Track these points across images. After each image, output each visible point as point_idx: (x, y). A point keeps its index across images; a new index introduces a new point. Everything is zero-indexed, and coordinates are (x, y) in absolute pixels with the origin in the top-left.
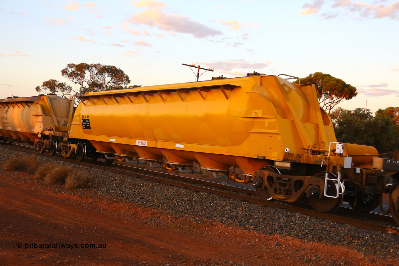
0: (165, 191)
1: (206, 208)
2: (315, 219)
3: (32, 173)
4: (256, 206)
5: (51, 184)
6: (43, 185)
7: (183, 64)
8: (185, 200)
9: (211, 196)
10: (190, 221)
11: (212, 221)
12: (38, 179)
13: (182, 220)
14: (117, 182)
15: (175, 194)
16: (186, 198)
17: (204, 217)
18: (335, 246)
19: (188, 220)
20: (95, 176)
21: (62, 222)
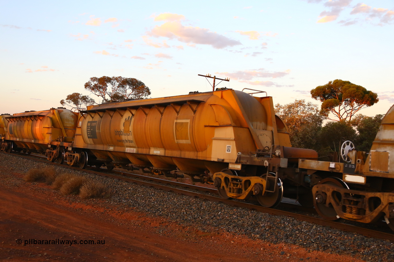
0: (175, 200)
1: (214, 217)
2: (321, 228)
3: (50, 184)
4: (263, 215)
5: (66, 194)
6: (59, 195)
7: (199, 75)
8: (194, 209)
9: (219, 205)
10: (197, 230)
11: (218, 230)
12: (55, 189)
13: (189, 229)
14: (129, 191)
15: (184, 203)
16: (194, 207)
17: (211, 226)
18: (340, 255)
19: (195, 228)
20: (109, 186)
21: (72, 232)
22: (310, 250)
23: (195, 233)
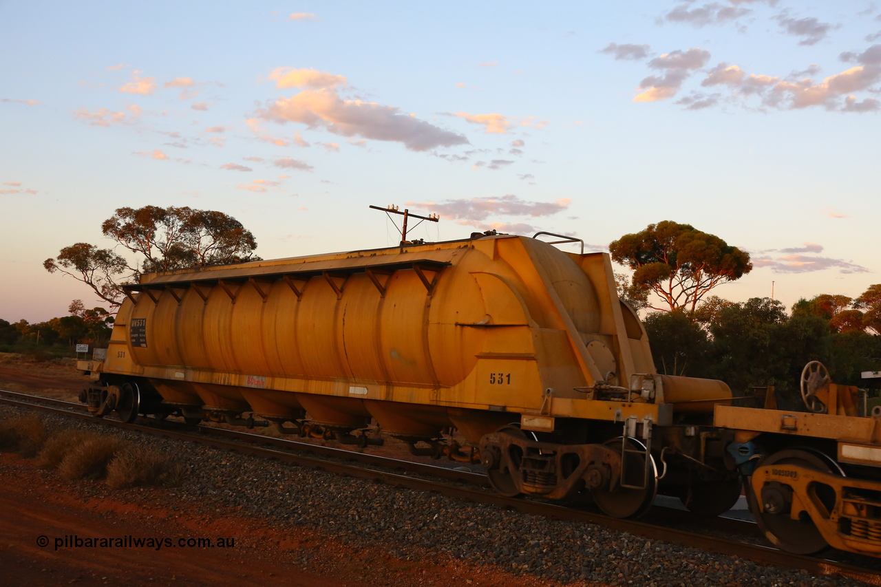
0: (331, 489)
1: (424, 526)
2: (663, 546)
3: (32, 454)
4: (533, 519)
5: (74, 479)
6: (55, 480)
7: (371, 207)
8: (376, 509)
9: (433, 498)
10: (387, 556)
11: (436, 555)
12: (44, 467)
13: (369, 552)
14: (224, 470)
15: (353, 495)
16: (377, 503)
17: (418, 546)
19: (383, 553)
20: (174, 458)
21: (96, 566)
23: (384, 563)
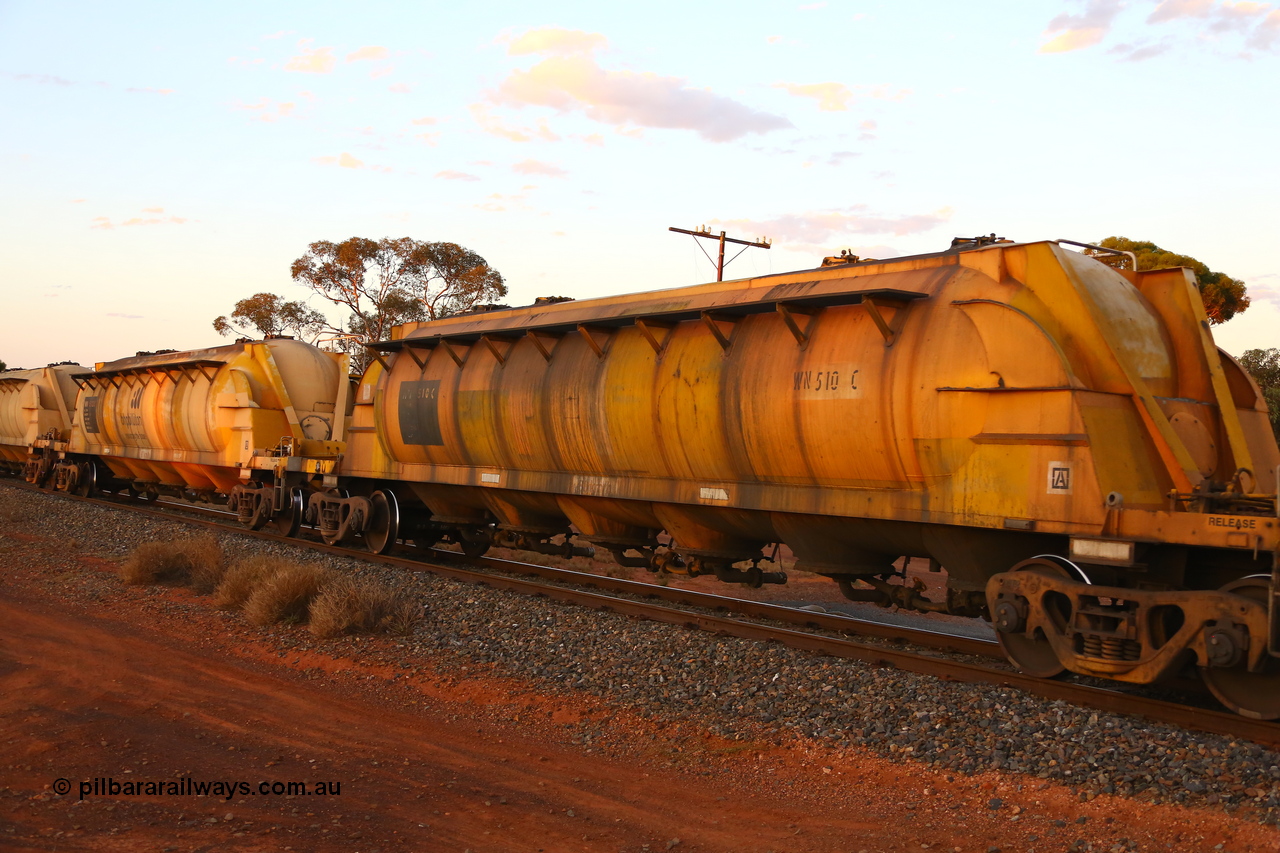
0: (623, 638)
1: (758, 690)
2: (1116, 721)
3: (207, 590)
4: (919, 681)
5: (265, 624)
6: (241, 626)
7: (672, 229)
8: (689, 666)
9: (771, 651)
10: (707, 734)
11: (777, 732)
12: (225, 607)
13: (680, 728)
14: (471, 611)
15: (656, 646)
16: (690, 658)
17: (751, 719)
18: (1188, 807)
19: (700, 729)
20: (401, 594)
21: (300, 745)
22: (1086, 794)
23: (702, 743)
